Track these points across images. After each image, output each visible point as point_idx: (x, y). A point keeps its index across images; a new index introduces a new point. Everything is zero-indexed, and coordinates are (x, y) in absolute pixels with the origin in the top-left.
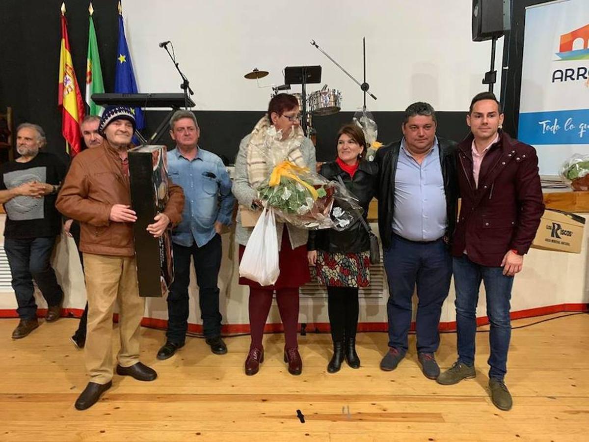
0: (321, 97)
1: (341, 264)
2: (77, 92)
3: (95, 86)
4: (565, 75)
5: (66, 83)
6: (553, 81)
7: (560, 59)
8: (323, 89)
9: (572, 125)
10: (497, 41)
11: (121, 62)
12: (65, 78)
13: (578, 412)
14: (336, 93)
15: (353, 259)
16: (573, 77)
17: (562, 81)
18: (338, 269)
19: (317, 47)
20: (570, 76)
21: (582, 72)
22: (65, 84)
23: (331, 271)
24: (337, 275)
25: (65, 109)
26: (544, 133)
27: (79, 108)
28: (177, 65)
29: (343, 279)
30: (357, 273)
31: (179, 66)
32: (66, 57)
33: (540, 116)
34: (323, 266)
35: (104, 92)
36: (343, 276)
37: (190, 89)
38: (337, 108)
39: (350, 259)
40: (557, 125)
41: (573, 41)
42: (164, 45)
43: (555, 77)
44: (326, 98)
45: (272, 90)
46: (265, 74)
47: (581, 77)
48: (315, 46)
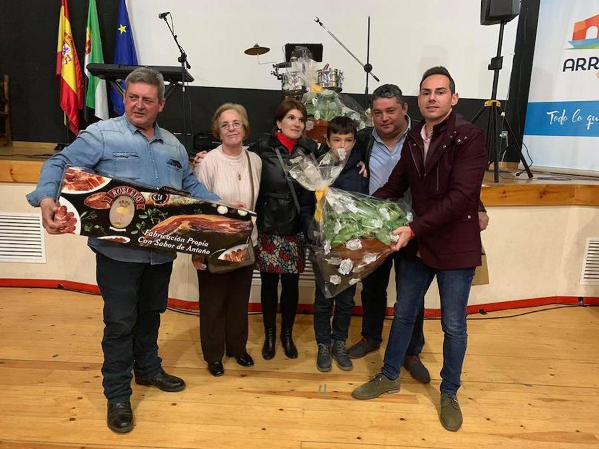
0: (323, 76)
1: (280, 248)
2: (76, 62)
3: (94, 56)
4: (576, 65)
5: (65, 52)
6: (564, 70)
7: (573, 47)
8: (324, 68)
9: (580, 117)
10: (505, 26)
11: (122, 32)
12: (64, 47)
13: (552, 400)
14: (338, 74)
15: (293, 243)
16: (584, 67)
17: (573, 70)
18: (277, 254)
19: (321, 24)
20: (582, 66)
21: (594, 61)
22: (63, 53)
23: (270, 256)
24: (276, 261)
25: (63, 79)
26: (551, 123)
27: (78, 79)
28: (175, 37)
29: (283, 264)
30: (298, 258)
31: (177, 38)
32: (65, 25)
33: (549, 106)
34: (261, 251)
35: (103, 63)
36: (283, 261)
37: (187, 63)
38: (339, 88)
39: (290, 243)
40: (565, 115)
41: (586, 29)
42: (163, 16)
43: (567, 66)
44: (327, 77)
45: (272, 67)
46: (266, 50)
47: (592, 67)
48: (318, 23)
